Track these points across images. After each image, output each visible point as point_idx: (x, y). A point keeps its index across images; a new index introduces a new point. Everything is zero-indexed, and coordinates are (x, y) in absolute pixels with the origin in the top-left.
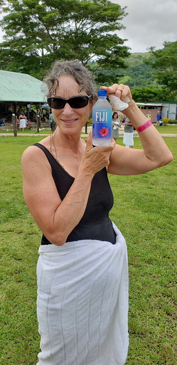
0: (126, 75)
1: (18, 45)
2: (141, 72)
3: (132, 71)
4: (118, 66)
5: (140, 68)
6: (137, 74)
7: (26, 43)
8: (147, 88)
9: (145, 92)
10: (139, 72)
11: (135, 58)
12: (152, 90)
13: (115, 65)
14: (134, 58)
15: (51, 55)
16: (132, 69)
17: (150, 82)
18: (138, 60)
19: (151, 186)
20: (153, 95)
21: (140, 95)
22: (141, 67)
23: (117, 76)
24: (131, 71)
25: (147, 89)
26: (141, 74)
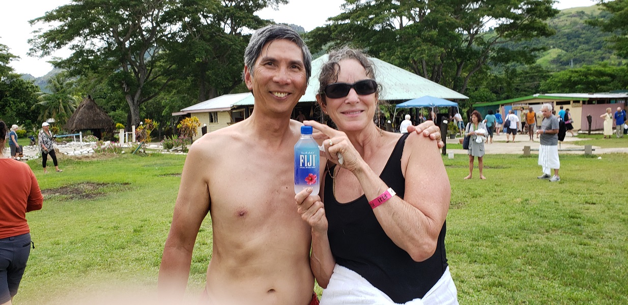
0: (554, 48)
1: (363, 16)
2: (584, 39)
3: (566, 39)
4: (535, 33)
5: (581, 34)
6: (575, 44)
7: (374, 12)
8: (595, 67)
9: (591, 74)
10: (580, 40)
11: (571, 17)
12: (607, 69)
13: (528, 32)
14: (568, 16)
15: (415, 25)
16: (565, 35)
17: (604, 55)
18: (577, 19)
19: (587, 241)
20: (608, 79)
21: (581, 79)
22: (584, 31)
23: (534, 50)
24: (563, 40)
25: (596, 69)
26: (584, 44)
